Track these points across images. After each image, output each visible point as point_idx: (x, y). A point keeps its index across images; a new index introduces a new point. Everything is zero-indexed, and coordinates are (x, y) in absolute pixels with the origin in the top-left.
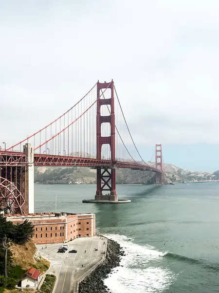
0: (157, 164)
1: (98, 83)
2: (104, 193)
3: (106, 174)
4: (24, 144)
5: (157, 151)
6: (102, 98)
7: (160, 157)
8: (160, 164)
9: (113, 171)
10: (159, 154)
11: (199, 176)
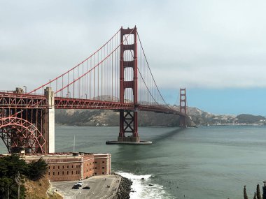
0: (181, 107)
1: (122, 29)
2: (127, 135)
3: (129, 117)
4: (45, 87)
5: (181, 95)
6: (125, 43)
7: (185, 101)
8: (185, 108)
9: (135, 114)
11: (222, 119)
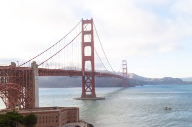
0: (124, 73)
1: (82, 20)
2: (87, 93)
3: (88, 81)
4: (32, 62)
5: (123, 65)
6: (85, 30)
7: (126, 69)
8: (126, 73)
9: (93, 79)
10: (125, 67)
